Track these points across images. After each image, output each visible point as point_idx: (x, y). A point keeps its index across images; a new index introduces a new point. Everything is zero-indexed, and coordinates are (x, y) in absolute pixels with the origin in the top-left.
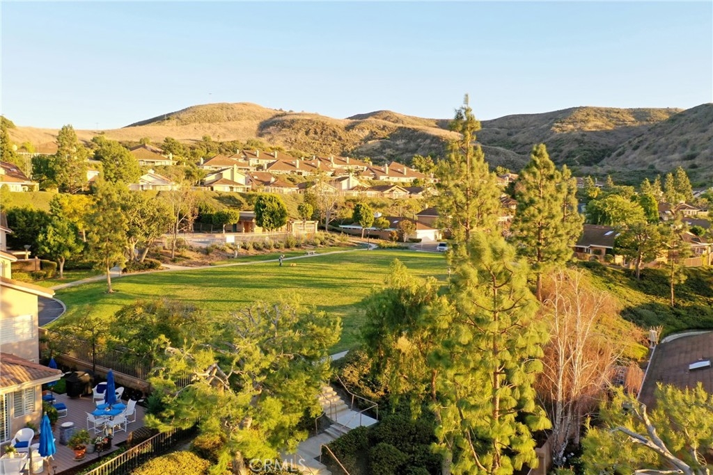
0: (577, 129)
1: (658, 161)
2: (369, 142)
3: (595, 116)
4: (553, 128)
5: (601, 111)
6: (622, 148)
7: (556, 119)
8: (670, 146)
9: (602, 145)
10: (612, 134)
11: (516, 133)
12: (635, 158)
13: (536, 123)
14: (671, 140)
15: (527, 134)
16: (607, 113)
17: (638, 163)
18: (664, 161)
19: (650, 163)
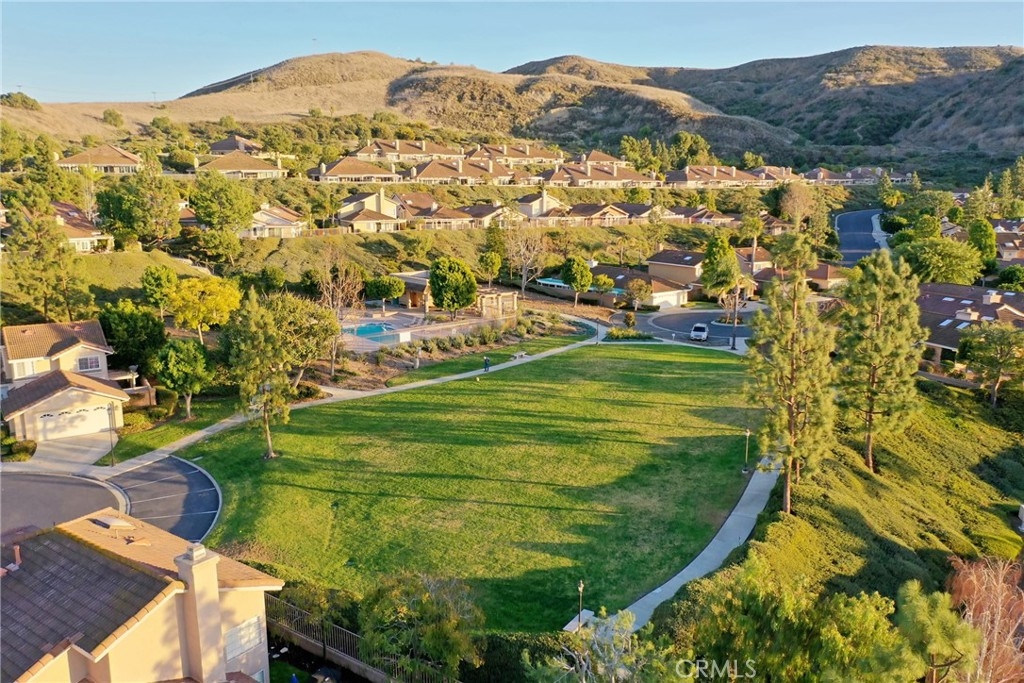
0: (861, 82)
1: (982, 136)
2: (553, 111)
3: (888, 60)
4: (824, 81)
5: (898, 52)
6: (928, 114)
7: (828, 67)
8: (1001, 113)
9: (898, 108)
10: (913, 91)
11: (769, 88)
12: (947, 130)
13: (798, 73)
14: (1003, 103)
15: (784, 91)
16: (906, 56)
17: (952, 139)
18: (991, 136)
19: (971, 140)
